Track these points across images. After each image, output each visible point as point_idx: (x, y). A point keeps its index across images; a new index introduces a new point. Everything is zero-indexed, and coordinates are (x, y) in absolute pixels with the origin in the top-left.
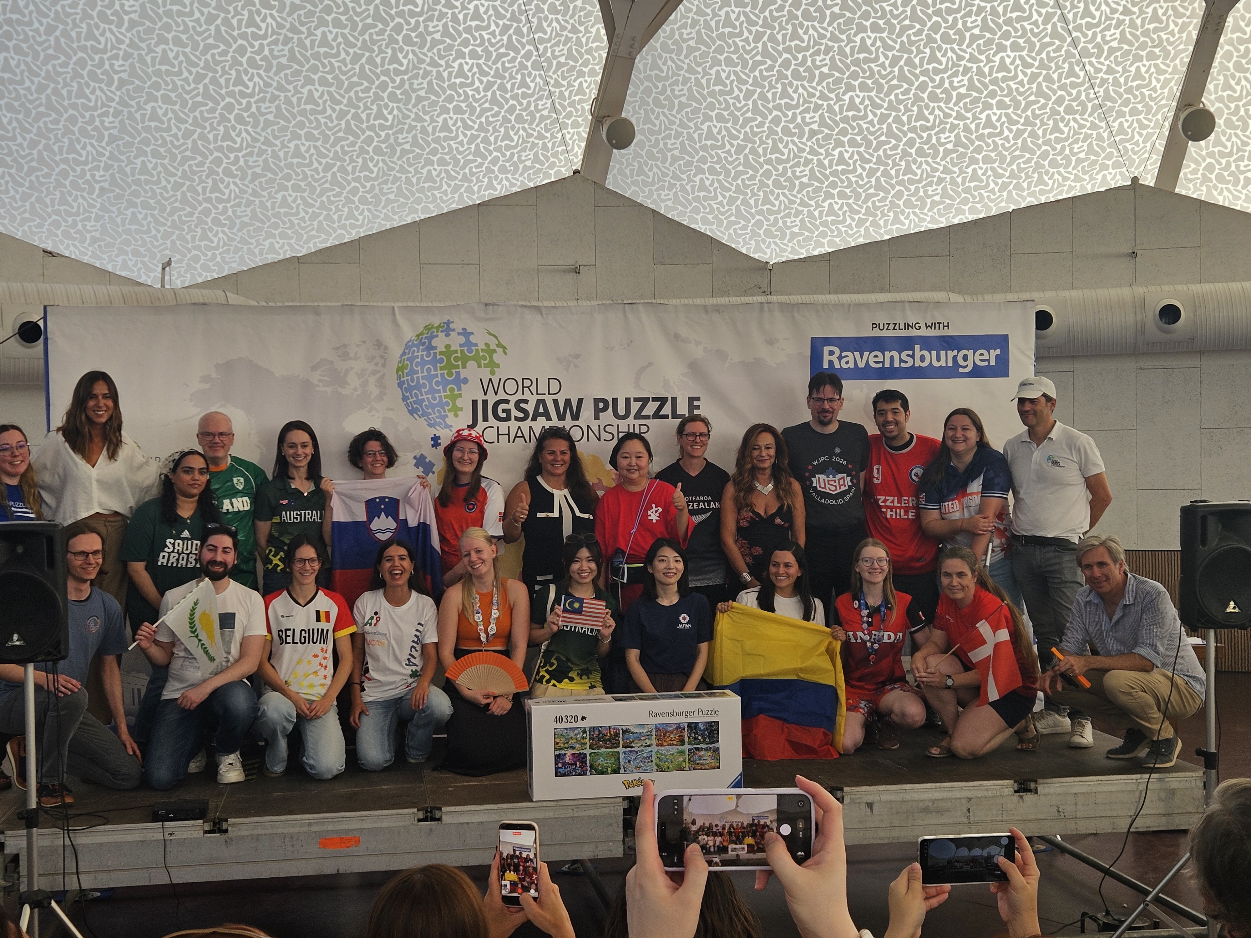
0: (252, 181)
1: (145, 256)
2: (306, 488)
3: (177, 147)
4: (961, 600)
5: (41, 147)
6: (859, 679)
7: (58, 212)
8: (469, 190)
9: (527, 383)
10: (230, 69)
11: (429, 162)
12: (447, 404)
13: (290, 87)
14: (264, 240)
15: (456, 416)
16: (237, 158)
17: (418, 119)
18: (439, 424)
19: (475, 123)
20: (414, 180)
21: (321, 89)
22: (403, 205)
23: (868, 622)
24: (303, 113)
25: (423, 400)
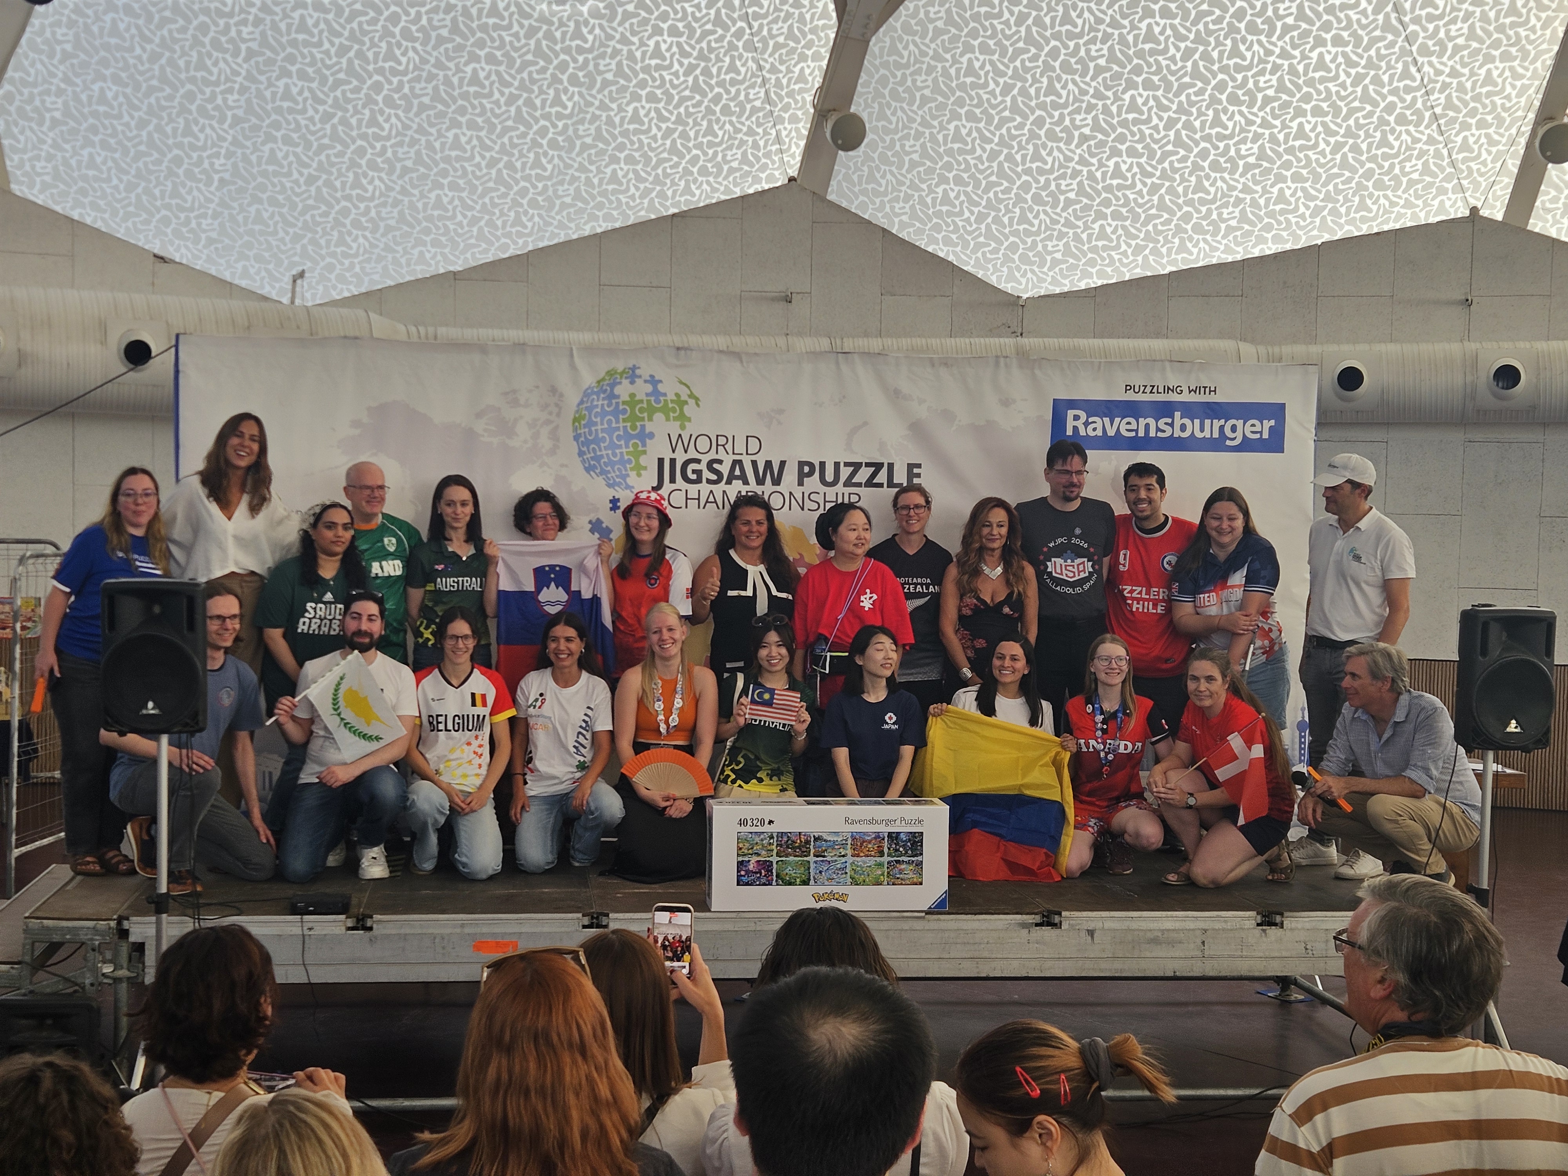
0: (401, 177)
1: (269, 262)
2: (466, 552)
3: (313, 133)
4: (1210, 707)
5: (151, 127)
6: (1089, 795)
7: (168, 207)
8: (662, 195)
9: (722, 441)
10: (380, 40)
11: (614, 160)
12: (630, 461)
13: (451, 65)
14: (413, 247)
15: (639, 475)
16: (384, 149)
17: (603, 107)
18: (619, 484)
19: (671, 113)
20: (596, 181)
21: (487, 68)
22: (581, 211)
23: (1102, 729)
24: (465, 96)
25: (602, 456)
